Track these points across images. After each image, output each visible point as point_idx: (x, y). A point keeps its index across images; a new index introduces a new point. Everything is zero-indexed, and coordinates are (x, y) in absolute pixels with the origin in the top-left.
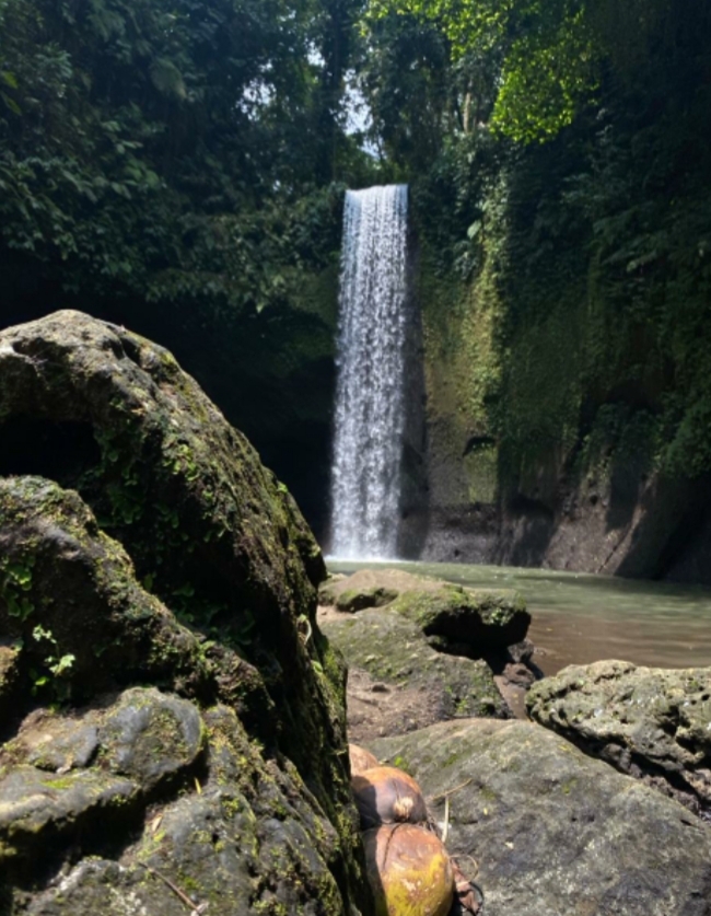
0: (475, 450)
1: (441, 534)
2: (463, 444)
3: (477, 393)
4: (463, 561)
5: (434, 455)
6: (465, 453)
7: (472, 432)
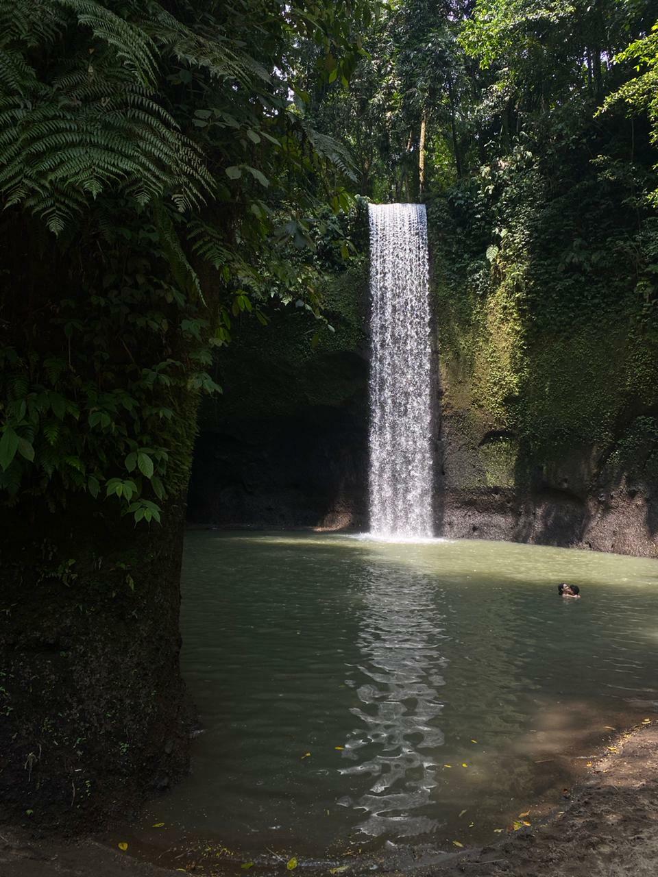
0: (492, 441)
1: (458, 512)
2: (479, 436)
3: (496, 393)
4: (480, 537)
5: (450, 444)
6: (481, 444)
7: (490, 426)
